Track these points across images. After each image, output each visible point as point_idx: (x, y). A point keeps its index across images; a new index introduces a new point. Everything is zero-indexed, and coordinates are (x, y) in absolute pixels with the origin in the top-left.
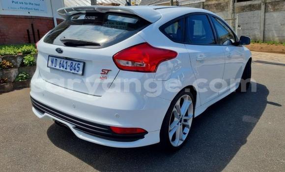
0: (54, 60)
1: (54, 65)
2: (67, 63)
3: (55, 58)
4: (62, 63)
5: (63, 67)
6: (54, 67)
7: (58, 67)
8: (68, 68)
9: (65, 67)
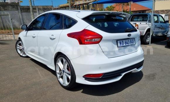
0: (122, 42)
1: (122, 44)
2: (128, 41)
3: (121, 41)
4: (126, 42)
5: (127, 44)
6: (122, 46)
7: (124, 45)
8: (130, 43)
9: (128, 43)
